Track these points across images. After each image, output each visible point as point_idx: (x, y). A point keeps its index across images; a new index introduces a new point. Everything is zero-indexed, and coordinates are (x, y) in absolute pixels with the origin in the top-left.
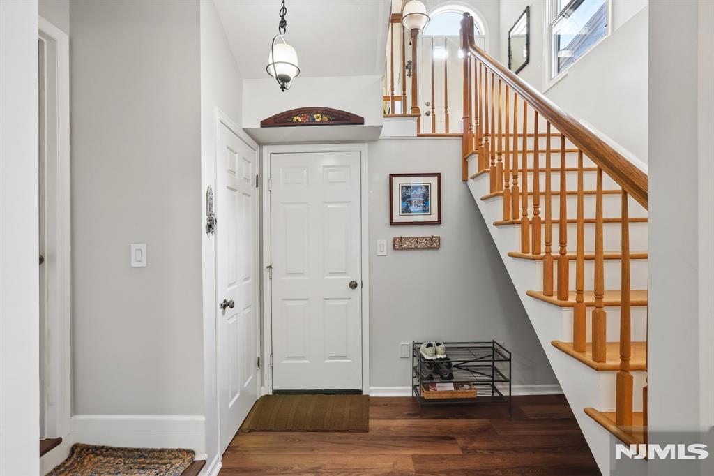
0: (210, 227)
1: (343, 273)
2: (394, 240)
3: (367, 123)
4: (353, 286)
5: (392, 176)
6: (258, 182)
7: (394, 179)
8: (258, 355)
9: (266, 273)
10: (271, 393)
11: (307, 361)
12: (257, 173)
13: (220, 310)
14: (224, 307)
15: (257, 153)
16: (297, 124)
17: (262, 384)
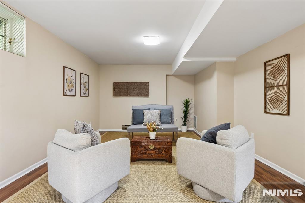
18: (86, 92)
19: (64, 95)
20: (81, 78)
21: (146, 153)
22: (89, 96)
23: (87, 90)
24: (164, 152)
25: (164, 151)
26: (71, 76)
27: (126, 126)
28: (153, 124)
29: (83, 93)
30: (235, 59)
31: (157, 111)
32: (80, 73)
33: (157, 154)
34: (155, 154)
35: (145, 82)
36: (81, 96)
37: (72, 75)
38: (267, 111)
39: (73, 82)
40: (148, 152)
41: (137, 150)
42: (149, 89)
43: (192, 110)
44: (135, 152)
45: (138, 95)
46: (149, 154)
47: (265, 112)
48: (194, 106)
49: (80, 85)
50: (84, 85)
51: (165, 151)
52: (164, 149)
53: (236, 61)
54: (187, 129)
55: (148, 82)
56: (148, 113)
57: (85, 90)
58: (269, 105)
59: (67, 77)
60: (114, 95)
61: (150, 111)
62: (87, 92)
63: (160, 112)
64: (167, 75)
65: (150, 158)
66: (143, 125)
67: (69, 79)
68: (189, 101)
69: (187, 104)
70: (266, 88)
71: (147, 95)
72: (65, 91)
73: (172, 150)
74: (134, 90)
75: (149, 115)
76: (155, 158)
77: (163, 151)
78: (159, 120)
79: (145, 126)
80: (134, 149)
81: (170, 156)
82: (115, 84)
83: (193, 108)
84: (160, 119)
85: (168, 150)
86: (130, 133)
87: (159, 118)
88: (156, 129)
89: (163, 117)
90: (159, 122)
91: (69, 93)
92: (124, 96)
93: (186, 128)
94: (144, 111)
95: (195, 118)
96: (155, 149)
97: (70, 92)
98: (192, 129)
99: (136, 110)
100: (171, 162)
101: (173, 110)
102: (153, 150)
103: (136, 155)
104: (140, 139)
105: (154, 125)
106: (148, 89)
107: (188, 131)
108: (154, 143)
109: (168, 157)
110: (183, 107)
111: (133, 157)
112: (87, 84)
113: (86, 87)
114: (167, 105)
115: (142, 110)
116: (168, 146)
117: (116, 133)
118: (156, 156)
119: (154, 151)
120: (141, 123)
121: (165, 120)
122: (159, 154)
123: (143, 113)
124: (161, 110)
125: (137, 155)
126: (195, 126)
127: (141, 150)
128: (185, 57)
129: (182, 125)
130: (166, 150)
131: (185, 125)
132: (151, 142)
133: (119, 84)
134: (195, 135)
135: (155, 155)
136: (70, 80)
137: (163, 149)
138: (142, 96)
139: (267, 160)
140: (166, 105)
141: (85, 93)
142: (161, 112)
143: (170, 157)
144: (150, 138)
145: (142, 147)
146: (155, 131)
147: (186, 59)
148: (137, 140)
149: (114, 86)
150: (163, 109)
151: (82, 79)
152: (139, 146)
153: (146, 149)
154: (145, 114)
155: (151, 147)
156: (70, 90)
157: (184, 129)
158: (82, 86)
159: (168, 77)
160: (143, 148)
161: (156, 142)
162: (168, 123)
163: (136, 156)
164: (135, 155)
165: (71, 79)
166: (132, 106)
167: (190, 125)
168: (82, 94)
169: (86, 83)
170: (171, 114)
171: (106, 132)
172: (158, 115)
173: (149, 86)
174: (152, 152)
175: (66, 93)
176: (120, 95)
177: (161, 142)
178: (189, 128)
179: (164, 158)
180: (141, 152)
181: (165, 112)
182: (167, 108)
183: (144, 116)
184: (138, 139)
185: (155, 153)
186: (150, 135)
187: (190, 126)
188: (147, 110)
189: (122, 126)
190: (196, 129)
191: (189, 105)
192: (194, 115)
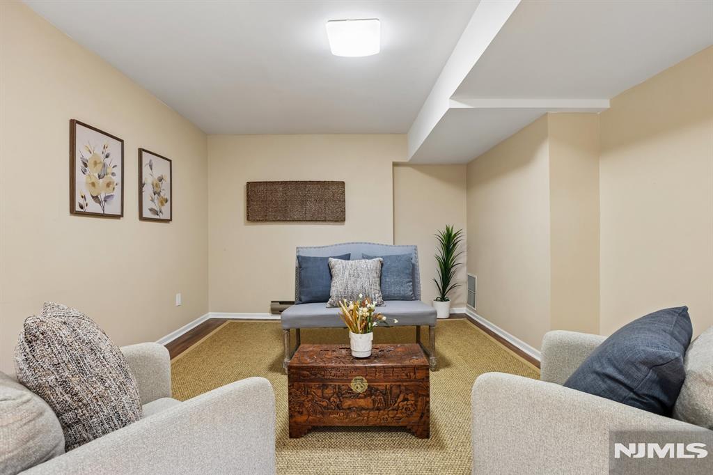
18: (163, 208)
19: (73, 211)
20: (143, 165)
21: (339, 407)
22: (171, 220)
23: (167, 201)
24: (403, 401)
25: (401, 397)
26: (104, 156)
27: (281, 303)
28: (363, 305)
29: (151, 210)
30: (605, 104)
31: (369, 262)
32: (141, 151)
33: (378, 409)
34: (372, 409)
35: (333, 183)
36: (142, 218)
37: (107, 151)
39: (113, 174)
40: (347, 403)
41: (310, 397)
42: (344, 201)
43: (461, 257)
44: (301, 405)
45: (314, 219)
46: (349, 409)
48: (468, 248)
49: (141, 185)
50: (155, 186)
51: (406, 399)
52: (401, 392)
53: (609, 109)
54: (450, 311)
55: (343, 183)
56: (345, 268)
57: (156, 201)
59: (87, 156)
60: (248, 219)
61: (350, 262)
62: (166, 207)
63: (379, 265)
64: (395, 164)
65: (356, 424)
66: (328, 304)
67: (95, 163)
68: (455, 235)
69: (449, 242)
71: (340, 218)
72: (78, 200)
73: (428, 396)
74: (303, 203)
75: (347, 273)
76: (370, 424)
77: (398, 397)
78: (378, 288)
79: (336, 307)
80: (298, 393)
81: (423, 414)
82: (252, 187)
83: (465, 253)
84: (380, 285)
85: (417, 395)
86: (288, 330)
87: (378, 283)
88: (375, 324)
89: (388, 280)
90: (377, 295)
91: (93, 207)
92: (276, 220)
93: (448, 306)
94: (333, 261)
95: (471, 280)
96: (370, 392)
97: (100, 202)
98: (462, 310)
99: (310, 257)
100: (427, 437)
101: (416, 258)
102: (365, 397)
103: (305, 412)
104: (318, 354)
105: (365, 309)
106: (342, 201)
107: (452, 316)
108: (365, 372)
109: (417, 419)
110: (438, 251)
111: (295, 422)
112: (165, 185)
113: (162, 194)
114: (394, 244)
115: (327, 259)
116: (416, 380)
117: (252, 324)
118: (372, 418)
119: (369, 400)
120: (323, 298)
121: (394, 290)
122: (384, 408)
123: (330, 269)
124: (381, 259)
125: (309, 415)
126: (471, 302)
127: (324, 398)
128: (458, 94)
129: (437, 300)
130: (411, 397)
131: (443, 299)
132: (356, 368)
133: (262, 188)
134: (475, 327)
135: (372, 414)
136: (100, 167)
137: (398, 391)
138: (325, 220)
140: (392, 244)
141: (158, 209)
142: (382, 265)
143: (423, 420)
144: (354, 354)
145: (325, 386)
146: (372, 330)
147: (461, 102)
148: (309, 361)
149: (247, 193)
150: (387, 257)
151: (146, 169)
152: (317, 384)
153: (339, 393)
154: (334, 272)
155: (359, 386)
156: (102, 197)
157: (442, 310)
158: (148, 191)
159: (396, 168)
160: (329, 391)
161: (375, 367)
162: (404, 298)
163: (305, 418)
164: (301, 413)
165: (104, 165)
166: (297, 248)
167: (456, 298)
168: (147, 214)
169: (161, 180)
170: (411, 271)
171: (225, 320)
172: (375, 275)
173: (344, 192)
174: (362, 402)
175: (82, 207)
176: (265, 219)
177: (393, 367)
178: (455, 309)
179: (401, 424)
180: (325, 404)
181: (393, 265)
182: (398, 254)
183: (331, 276)
184: (311, 357)
185: (371, 406)
186: (352, 342)
187: (457, 302)
188: (340, 260)
189: (271, 305)
190: (475, 311)
191: (455, 245)
192: (468, 270)
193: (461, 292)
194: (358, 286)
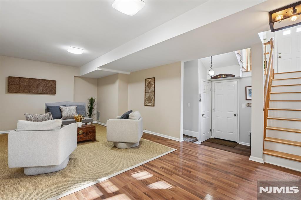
0: (200, 100)
1: (233, 112)
2: (247, 104)
3: (235, 76)
4: (235, 115)
5: (246, 87)
6: (211, 90)
7: (247, 88)
8: (211, 128)
9: (213, 110)
10: (213, 138)
11: (222, 132)
12: (211, 88)
13: (202, 116)
14: (203, 115)
15: (211, 83)
16: (219, 78)
17: (211, 136)
25: (90, 133)
31: (73, 107)
33: (85, 137)
35: (51, 81)
38: (146, 105)
43: (95, 106)
47: (145, 105)
48: (97, 103)
51: (91, 134)
53: (130, 74)
55: (56, 81)
58: (146, 101)
60: (9, 92)
61: (66, 107)
64: (75, 76)
65: (80, 141)
66: (62, 119)
68: (93, 100)
69: (92, 102)
70: (145, 92)
71: (54, 92)
74: (38, 87)
75: (67, 110)
76: (83, 140)
79: (64, 119)
81: (94, 136)
82: (11, 78)
83: (96, 105)
85: (93, 133)
87: (76, 112)
89: (78, 112)
92: (24, 93)
94: (62, 107)
95: (98, 113)
96: (83, 133)
98: (95, 122)
100: (95, 141)
101: (85, 106)
106: (55, 87)
108: (82, 129)
109: (93, 138)
115: (59, 106)
116: (93, 129)
119: (83, 135)
120: (60, 117)
122: (86, 136)
123: (60, 109)
124: (76, 106)
126: (98, 119)
132: (80, 129)
135: (83, 138)
138: (48, 94)
139: (145, 130)
142: (77, 108)
147: (100, 68)
149: (9, 81)
150: (78, 106)
154: (62, 110)
155: (81, 132)
159: (75, 78)
161: (84, 128)
166: (45, 103)
170: (84, 109)
172: (75, 110)
173: (56, 84)
174: (81, 136)
179: (90, 139)
181: (79, 108)
187: (94, 120)
190: (99, 122)
191: (94, 102)
192: (97, 110)
193: (95, 117)
194: (71, 113)
